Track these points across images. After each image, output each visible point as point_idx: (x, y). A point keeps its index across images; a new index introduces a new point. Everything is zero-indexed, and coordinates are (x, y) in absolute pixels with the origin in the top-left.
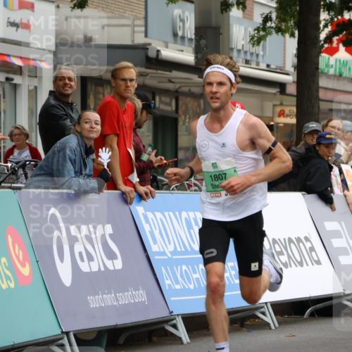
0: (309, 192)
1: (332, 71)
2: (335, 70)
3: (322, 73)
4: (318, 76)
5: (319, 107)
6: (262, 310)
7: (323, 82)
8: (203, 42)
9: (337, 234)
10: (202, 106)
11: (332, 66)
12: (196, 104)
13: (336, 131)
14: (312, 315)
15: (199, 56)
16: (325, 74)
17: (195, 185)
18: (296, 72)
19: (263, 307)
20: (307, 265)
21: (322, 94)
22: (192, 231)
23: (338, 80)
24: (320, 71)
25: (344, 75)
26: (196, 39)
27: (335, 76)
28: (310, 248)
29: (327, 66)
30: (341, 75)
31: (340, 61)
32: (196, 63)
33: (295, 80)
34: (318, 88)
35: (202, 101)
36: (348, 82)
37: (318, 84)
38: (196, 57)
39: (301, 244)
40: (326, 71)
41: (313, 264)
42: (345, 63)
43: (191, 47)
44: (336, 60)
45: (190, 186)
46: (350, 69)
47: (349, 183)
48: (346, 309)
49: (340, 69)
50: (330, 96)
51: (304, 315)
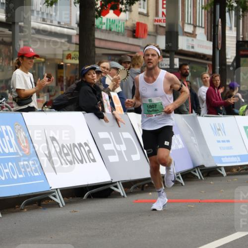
0: (88, 112)
1: (104, 27)
2: (107, 26)
3: (97, 28)
4: (94, 31)
5: (95, 52)
6: (54, 194)
7: (98, 35)
8: (12, 5)
9: (107, 141)
10: (12, 51)
11: (104, 23)
12: (7, 50)
13: (106, 70)
14: (89, 197)
15: (9, 15)
16: (100, 29)
17: (7, 107)
18: (78, 28)
19: (54, 192)
20: (86, 162)
21: (97, 43)
22: (4, 139)
23: (108, 33)
24: (96, 27)
25: (113, 30)
26: (6, 3)
27: (107, 30)
28: (88, 151)
29: (101, 23)
30: (110, 30)
31: (110, 20)
32: (6, 20)
33: (78, 33)
34: (94, 39)
35: (11, 48)
36: (116, 34)
37: (94, 36)
38: (7, 16)
39: (82, 148)
40: (100, 27)
41: (90, 162)
42: (113, 22)
43: (3, 9)
44: (107, 19)
45: (2, 108)
46: (117, 25)
47: (116, 105)
48: (113, 192)
49: (110, 25)
50: (102, 44)
51: (83, 197)
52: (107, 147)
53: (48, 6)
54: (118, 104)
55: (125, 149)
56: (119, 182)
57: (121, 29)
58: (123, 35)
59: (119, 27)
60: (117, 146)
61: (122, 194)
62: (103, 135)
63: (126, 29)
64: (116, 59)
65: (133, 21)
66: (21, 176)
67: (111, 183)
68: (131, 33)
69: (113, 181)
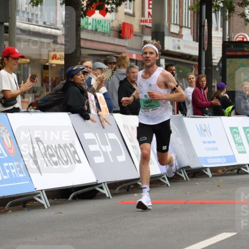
1: (90, 27)
2: (92, 26)
3: (83, 28)
4: (80, 31)
5: (81, 52)
6: (39, 195)
7: (83, 35)
9: (92, 142)
11: (90, 24)
14: (74, 198)
16: (86, 29)
19: (39, 193)
21: (83, 44)
23: (94, 33)
24: (81, 27)
25: (99, 30)
27: (92, 30)
29: (87, 24)
30: (96, 30)
31: (96, 20)
34: (80, 39)
36: (102, 35)
37: (80, 36)
40: (86, 27)
42: (99, 22)
44: (93, 19)
46: (102, 26)
47: (101, 106)
48: (98, 193)
49: (95, 26)
50: (88, 45)
51: (68, 198)
52: (92, 148)
53: (33, 5)
54: (104, 105)
55: (111, 150)
56: (104, 183)
57: (107, 29)
58: (109, 36)
59: (105, 27)
60: (103, 147)
61: (108, 196)
62: (88, 136)
63: (112, 29)
64: (102, 59)
65: (119, 21)
66: (5, 177)
67: (97, 184)
68: (117, 34)
69: (98, 182)
